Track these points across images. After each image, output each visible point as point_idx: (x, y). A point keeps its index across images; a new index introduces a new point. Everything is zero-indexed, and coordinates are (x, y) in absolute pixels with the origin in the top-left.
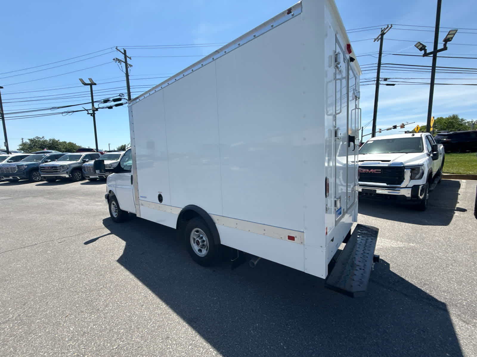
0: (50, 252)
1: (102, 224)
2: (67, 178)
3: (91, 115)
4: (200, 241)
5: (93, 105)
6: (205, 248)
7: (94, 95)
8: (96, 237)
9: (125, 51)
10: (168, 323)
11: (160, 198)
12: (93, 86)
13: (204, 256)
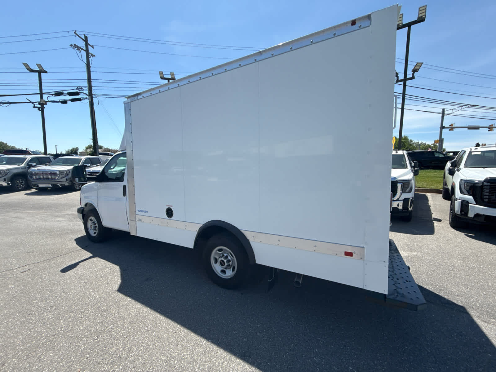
0: (13, 286)
1: (76, 244)
2: (5, 186)
3: (39, 110)
4: (225, 261)
5: (42, 97)
6: (230, 268)
7: (43, 85)
8: (74, 262)
9: (86, 37)
10: (219, 363)
11: (170, 213)
12: (42, 73)
13: (229, 278)
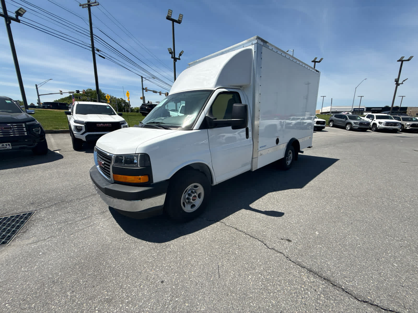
11: (277, 141)
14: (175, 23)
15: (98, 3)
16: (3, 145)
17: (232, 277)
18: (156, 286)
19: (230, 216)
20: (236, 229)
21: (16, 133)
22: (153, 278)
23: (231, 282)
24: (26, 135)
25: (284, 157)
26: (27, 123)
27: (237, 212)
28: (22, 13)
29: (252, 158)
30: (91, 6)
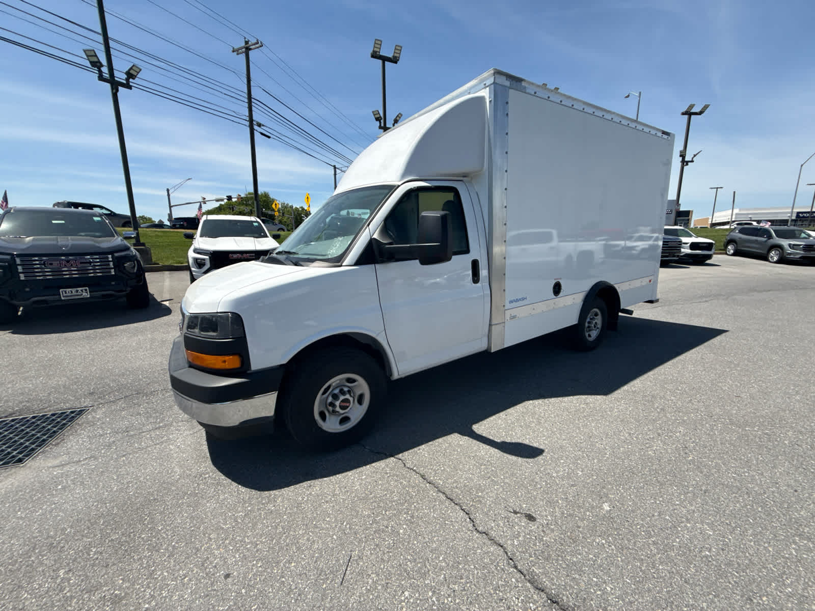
11: (557, 289)
14: (386, 63)
15: (261, 43)
16: (77, 291)
17: (368, 588)
18: (212, 584)
19: (420, 447)
20: (423, 476)
21: (98, 271)
22: (214, 565)
23: (362, 599)
24: (113, 273)
25: (576, 323)
26: (116, 255)
27: (440, 440)
28: (135, 73)
29: (490, 325)
30: (250, 49)
